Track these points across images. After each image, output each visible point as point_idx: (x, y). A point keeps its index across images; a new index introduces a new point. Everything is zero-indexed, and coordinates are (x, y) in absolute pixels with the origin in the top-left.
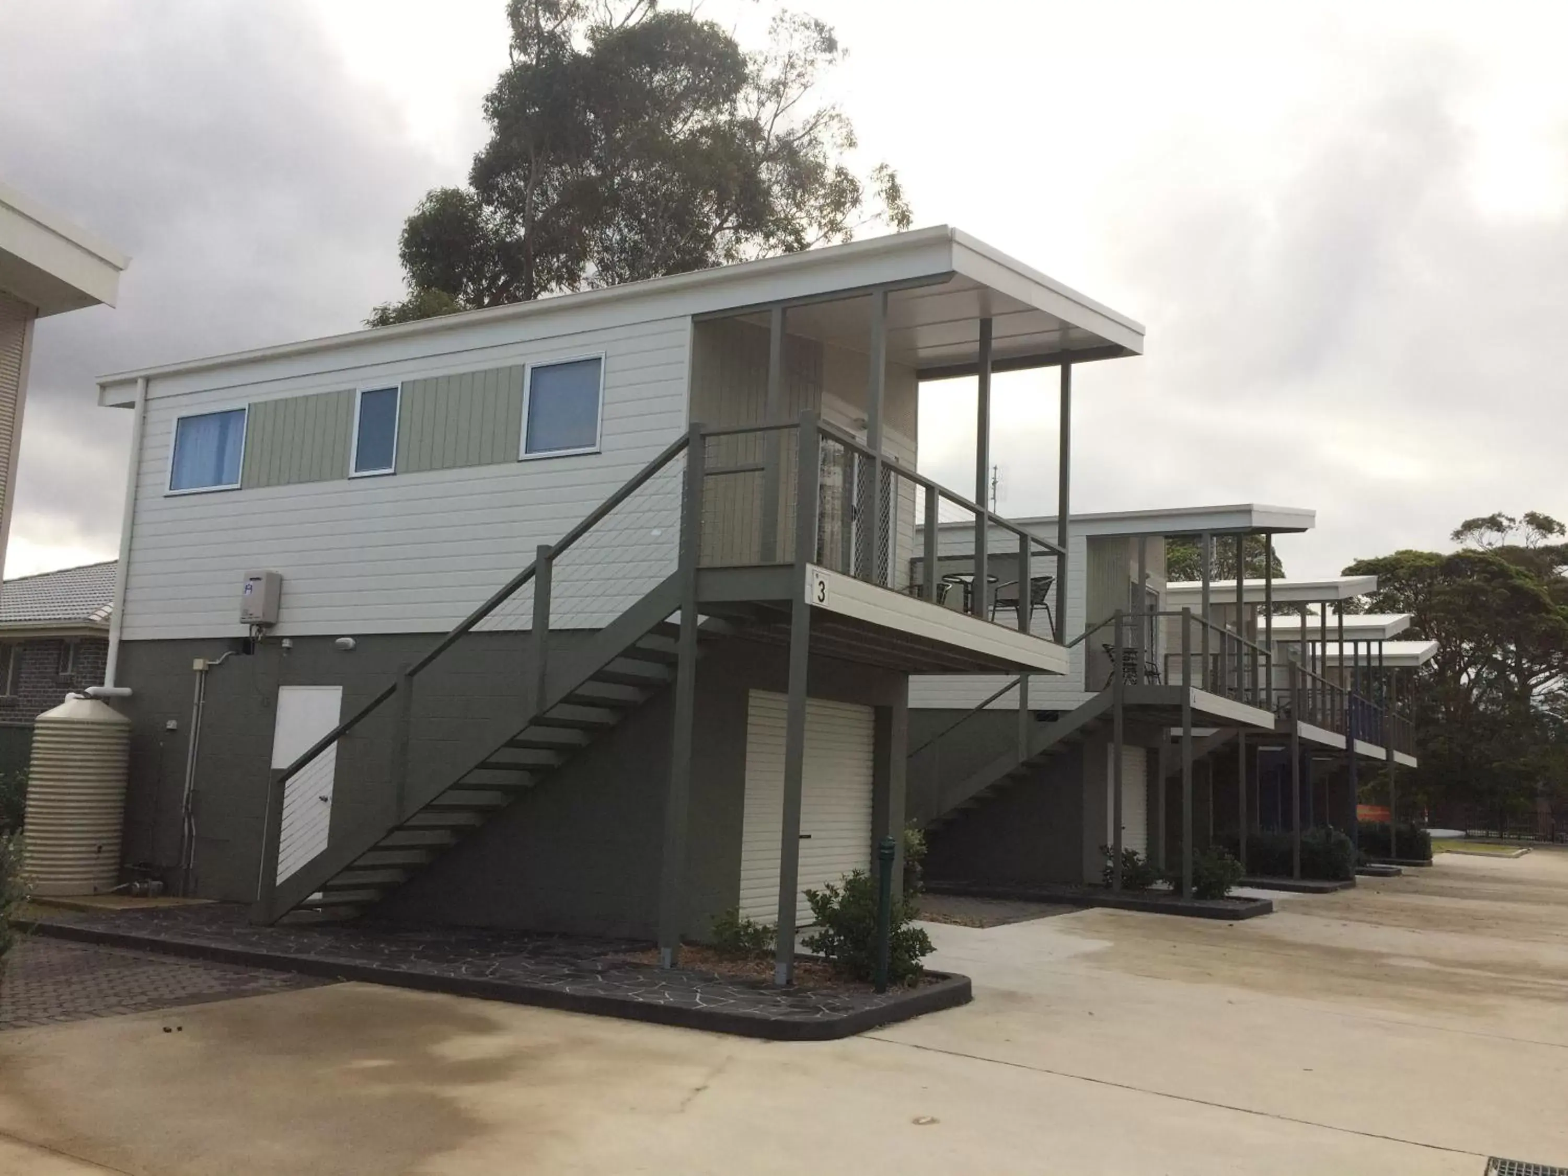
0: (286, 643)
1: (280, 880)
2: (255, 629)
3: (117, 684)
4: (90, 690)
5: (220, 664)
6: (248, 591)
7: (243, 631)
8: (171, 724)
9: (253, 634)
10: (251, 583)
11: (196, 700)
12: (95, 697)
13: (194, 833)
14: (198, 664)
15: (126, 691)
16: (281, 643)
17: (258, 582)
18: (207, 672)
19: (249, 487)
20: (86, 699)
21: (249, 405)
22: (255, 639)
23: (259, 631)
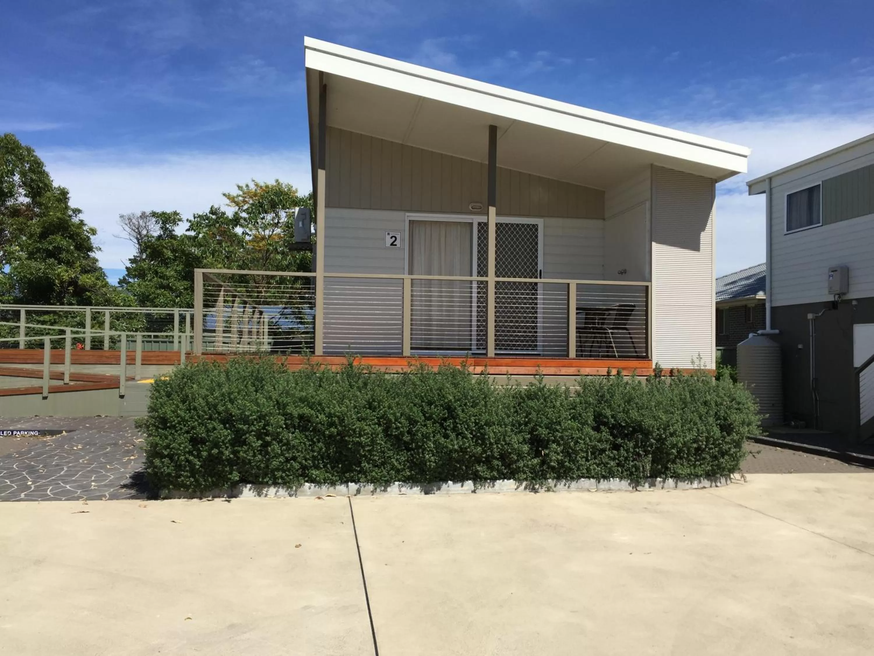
0: (854, 303)
1: (862, 423)
2: (837, 296)
3: (772, 328)
4: (760, 332)
5: (822, 315)
6: (831, 278)
7: (831, 298)
8: (800, 346)
9: (836, 299)
10: (832, 273)
11: (811, 334)
12: (762, 335)
13: (818, 399)
14: (810, 316)
15: (777, 331)
16: (852, 303)
17: (836, 272)
18: (814, 320)
19: (826, 224)
20: (758, 335)
21: (822, 182)
22: (837, 302)
23: (839, 297)
